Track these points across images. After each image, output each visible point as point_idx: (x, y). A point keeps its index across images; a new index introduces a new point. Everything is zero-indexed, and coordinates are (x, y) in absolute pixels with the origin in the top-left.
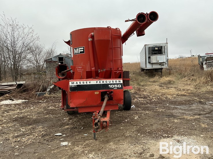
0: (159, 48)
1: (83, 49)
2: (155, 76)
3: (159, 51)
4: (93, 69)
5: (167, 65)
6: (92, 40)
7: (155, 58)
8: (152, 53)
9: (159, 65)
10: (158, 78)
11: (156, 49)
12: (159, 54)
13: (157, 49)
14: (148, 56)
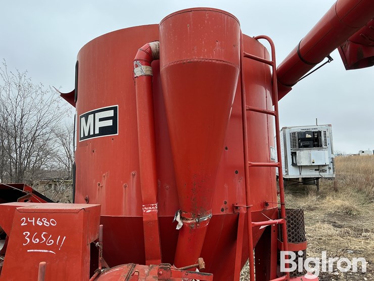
0: (314, 135)
1: (114, 118)
2: (308, 194)
3: (313, 140)
4: (151, 210)
5: (331, 171)
6: (149, 73)
7: (306, 156)
8: (299, 144)
9: (316, 170)
10: (314, 198)
11: (308, 136)
12: (314, 146)
13: (310, 136)
14: (290, 151)
